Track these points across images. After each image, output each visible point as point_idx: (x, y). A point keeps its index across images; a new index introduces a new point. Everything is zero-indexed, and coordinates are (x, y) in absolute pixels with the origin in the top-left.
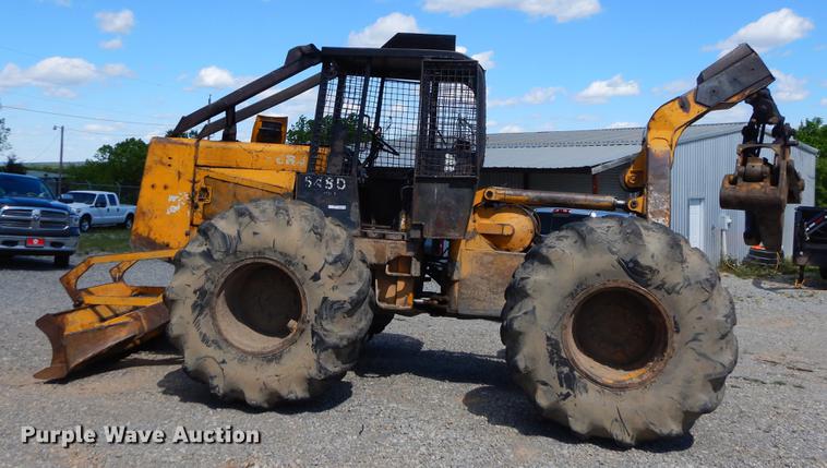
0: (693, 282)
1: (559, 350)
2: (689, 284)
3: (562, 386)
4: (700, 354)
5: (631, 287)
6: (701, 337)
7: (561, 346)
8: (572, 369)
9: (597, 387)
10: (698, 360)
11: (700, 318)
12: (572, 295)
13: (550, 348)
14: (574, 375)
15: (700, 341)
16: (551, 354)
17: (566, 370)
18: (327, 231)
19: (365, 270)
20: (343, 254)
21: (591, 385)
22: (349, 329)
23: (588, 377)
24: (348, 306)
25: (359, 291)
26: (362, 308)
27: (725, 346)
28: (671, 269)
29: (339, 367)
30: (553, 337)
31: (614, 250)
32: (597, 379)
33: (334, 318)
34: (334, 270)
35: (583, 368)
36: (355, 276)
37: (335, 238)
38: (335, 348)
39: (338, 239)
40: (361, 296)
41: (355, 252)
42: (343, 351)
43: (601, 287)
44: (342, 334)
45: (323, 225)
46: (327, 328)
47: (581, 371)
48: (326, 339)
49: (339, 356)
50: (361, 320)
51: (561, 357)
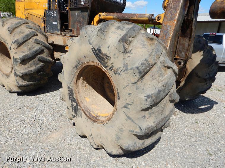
0: (129, 68)
1: (73, 94)
2: (126, 69)
3: (73, 111)
4: (128, 117)
5: (99, 66)
6: (129, 106)
7: (74, 92)
8: (77, 105)
9: (86, 116)
10: (127, 120)
11: (130, 94)
12: (76, 67)
13: (69, 92)
14: (78, 108)
15: (129, 109)
16: (70, 95)
17: (75, 104)
18: (18, 30)
19: (37, 47)
20: (17, 40)
21: (83, 114)
22: (24, 69)
23: (83, 110)
24: (20, 61)
25: (25, 56)
26: (31, 62)
27: (149, 115)
28: (118, 57)
29: (25, 83)
30: (70, 87)
31: (91, 41)
32: (86, 113)
33: (17, 65)
34: (14, 46)
35: (82, 106)
36: (26, 49)
37: (20, 33)
38: (19, 76)
39: (22, 33)
40: (26, 58)
41: (31, 39)
42: (25, 77)
43: (87, 64)
44: (20, 71)
45: (14, 27)
46: (16, 68)
47: (80, 107)
48: (17, 73)
49: (24, 79)
50: (31, 67)
51: (73, 98)
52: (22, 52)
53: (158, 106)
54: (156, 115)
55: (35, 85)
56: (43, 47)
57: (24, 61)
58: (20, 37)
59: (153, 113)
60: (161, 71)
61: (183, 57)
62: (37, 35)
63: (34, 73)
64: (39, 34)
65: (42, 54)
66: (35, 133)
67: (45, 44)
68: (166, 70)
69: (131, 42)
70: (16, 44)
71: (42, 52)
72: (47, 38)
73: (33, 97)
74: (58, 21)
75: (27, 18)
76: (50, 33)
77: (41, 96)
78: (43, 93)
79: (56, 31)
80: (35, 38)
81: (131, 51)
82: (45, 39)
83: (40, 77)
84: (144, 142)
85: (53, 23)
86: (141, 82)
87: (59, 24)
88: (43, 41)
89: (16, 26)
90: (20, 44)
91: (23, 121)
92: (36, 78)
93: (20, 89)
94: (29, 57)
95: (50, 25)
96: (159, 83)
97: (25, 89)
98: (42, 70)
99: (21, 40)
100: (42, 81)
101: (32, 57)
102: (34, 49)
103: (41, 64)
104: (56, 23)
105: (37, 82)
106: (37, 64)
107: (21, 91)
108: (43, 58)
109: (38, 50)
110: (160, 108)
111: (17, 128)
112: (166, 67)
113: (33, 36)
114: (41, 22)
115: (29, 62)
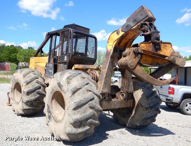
0: (69, 90)
1: (49, 108)
3: (48, 119)
4: (69, 114)
5: (60, 91)
9: (54, 120)
10: (68, 116)
11: (69, 102)
15: (69, 110)
16: (48, 109)
17: (50, 114)
18: (28, 75)
19: (37, 85)
20: (27, 81)
21: (53, 120)
22: (27, 98)
23: (53, 117)
24: (26, 93)
25: (29, 90)
26: (32, 94)
27: (77, 113)
28: (65, 86)
29: (27, 107)
30: (48, 104)
31: (57, 79)
32: (55, 118)
33: (24, 95)
34: (25, 84)
35: (53, 115)
36: (31, 86)
37: (29, 77)
38: (25, 103)
39: (30, 77)
40: (30, 91)
41: (34, 80)
42: (28, 104)
43: (56, 91)
44: (25, 99)
45: (26, 74)
46: (23, 98)
47: (52, 115)
48: (23, 100)
49: (27, 105)
50: (32, 97)
51: (49, 110)
52: (28, 88)
53: (82, 108)
54: (81, 113)
55: (33, 110)
56: (40, 85)
57: (28, 93)
58: (28, 79)
59: (79, 112)
60: (84, 92)
61: (125, 91)
62: (38, 78)
63: (33, 101)
64: (39, 78)
65: (40, 89)
66: (27, 133)
67: (42, 83)
68: (87, 92)
69: (71, 79)
70: (25, 83)
71: (39, 88)
72: (44, 80)
73: (31, 118)
74: (53, 70)
75: (36, 68)
76: (47, 77)
77: (36, 118)
78: (37, 117)
79: (51, 76)
80: (36, 80)
81: (71, 83)
82: (43, 81)
83: (37, 104)
84: (77, 130)
85: (50, 71)
86: (73, 96)
87: (53, 72)
88: (41, 82)
89: (27, 73)
90: (28, 83)
91: (22, 128)
92: (34, 105)
93: (24, 112)
94: (31, 91)
95: (48, 72)
96: (82, 97)
97: (26, 112)
98: (38, 99)
99: (28, 81)
100: (37, 108)
101: (33, 91)
102: (35, 86)
103: (38, 96)
104: (51, 71)
105: (34, 107)
106: (36, 95)
107: (24, 113)
108: (40, 92)
109: (37, 87)
110: (83, 110)
111: (18, 130)
112: (88, 90)
113: (36, 79)
114: (44, 70)
115: (31, 93)
